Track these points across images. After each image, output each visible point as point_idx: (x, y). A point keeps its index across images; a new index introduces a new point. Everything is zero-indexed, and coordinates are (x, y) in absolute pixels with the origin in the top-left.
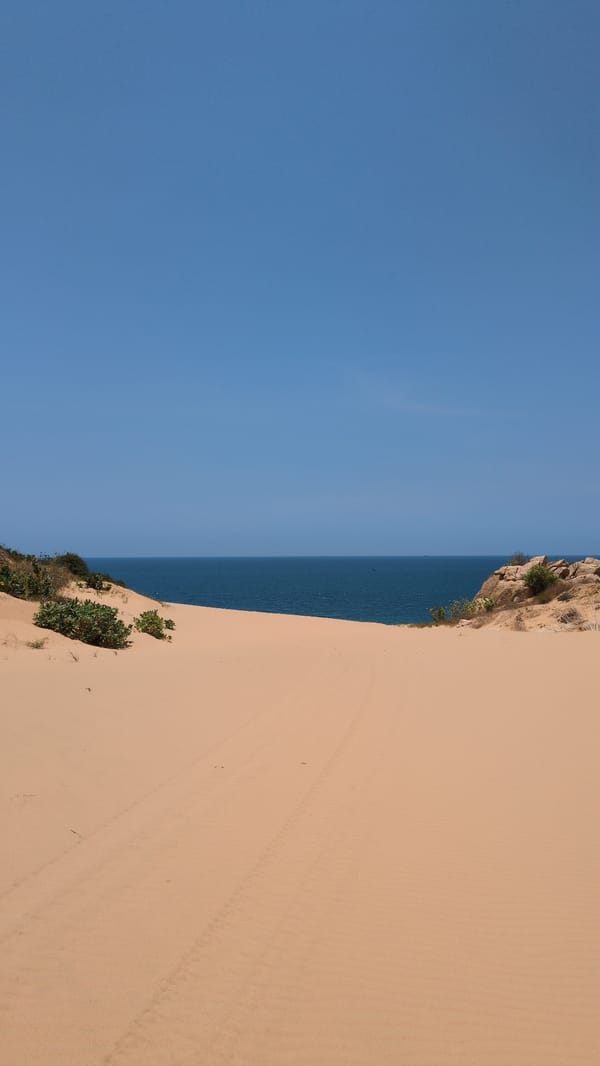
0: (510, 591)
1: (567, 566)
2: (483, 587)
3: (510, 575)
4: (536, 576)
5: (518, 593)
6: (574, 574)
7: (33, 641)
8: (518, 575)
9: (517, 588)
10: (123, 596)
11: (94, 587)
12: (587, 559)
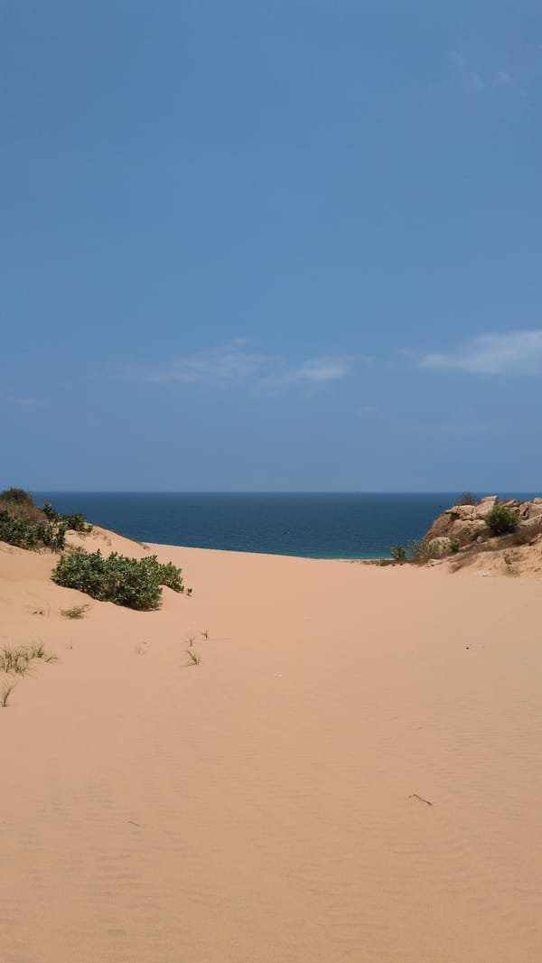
0: (467, 530)
1: (518, 506)
2: (434, 525)
3: (466, 514)
4: (499, 516)
5: (478, 533)
6: (524, 514)
7: (69, 607)
8: (474, 515)
9: (476, 527)
10: (105, 538)
11: (74, 528)
12: (536, 499)
